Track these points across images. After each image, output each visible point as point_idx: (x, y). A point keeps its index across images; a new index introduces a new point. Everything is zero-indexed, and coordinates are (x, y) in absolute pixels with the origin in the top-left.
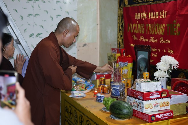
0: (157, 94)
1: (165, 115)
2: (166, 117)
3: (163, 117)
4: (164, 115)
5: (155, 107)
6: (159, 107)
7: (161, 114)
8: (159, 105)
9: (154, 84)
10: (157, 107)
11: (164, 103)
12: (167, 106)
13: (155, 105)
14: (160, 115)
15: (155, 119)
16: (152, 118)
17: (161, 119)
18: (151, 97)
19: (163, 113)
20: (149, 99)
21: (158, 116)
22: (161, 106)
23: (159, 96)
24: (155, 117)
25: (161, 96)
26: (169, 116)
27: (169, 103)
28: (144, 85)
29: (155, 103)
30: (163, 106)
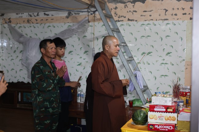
0: (162, 108)
1: (165, 127)
2: (166, 129)
3: (162, 128)
4: (163, 127)
5: (159, 119)
6: (164, 119)
7: (161, 125)
8: (164, 118)
9: (164, 99)
10: (162, 120)
11: (170, 117)
12: (173, 120)
13: (159, 117)
14: (159, 126)
15: (153, 128)
16: (150, 126)
17: (160, 129)
18: (155, 109)
19: (162, 125)
20: (154, 111)
21: (156, 126)
22: (167, 119)
23: (164, 110)
24: (154, 126)
25: (166, 110)
26: (169, 129)
27: (175, 118)
28: (154, 98)
29: (160, 116)
30: (168, 119)
